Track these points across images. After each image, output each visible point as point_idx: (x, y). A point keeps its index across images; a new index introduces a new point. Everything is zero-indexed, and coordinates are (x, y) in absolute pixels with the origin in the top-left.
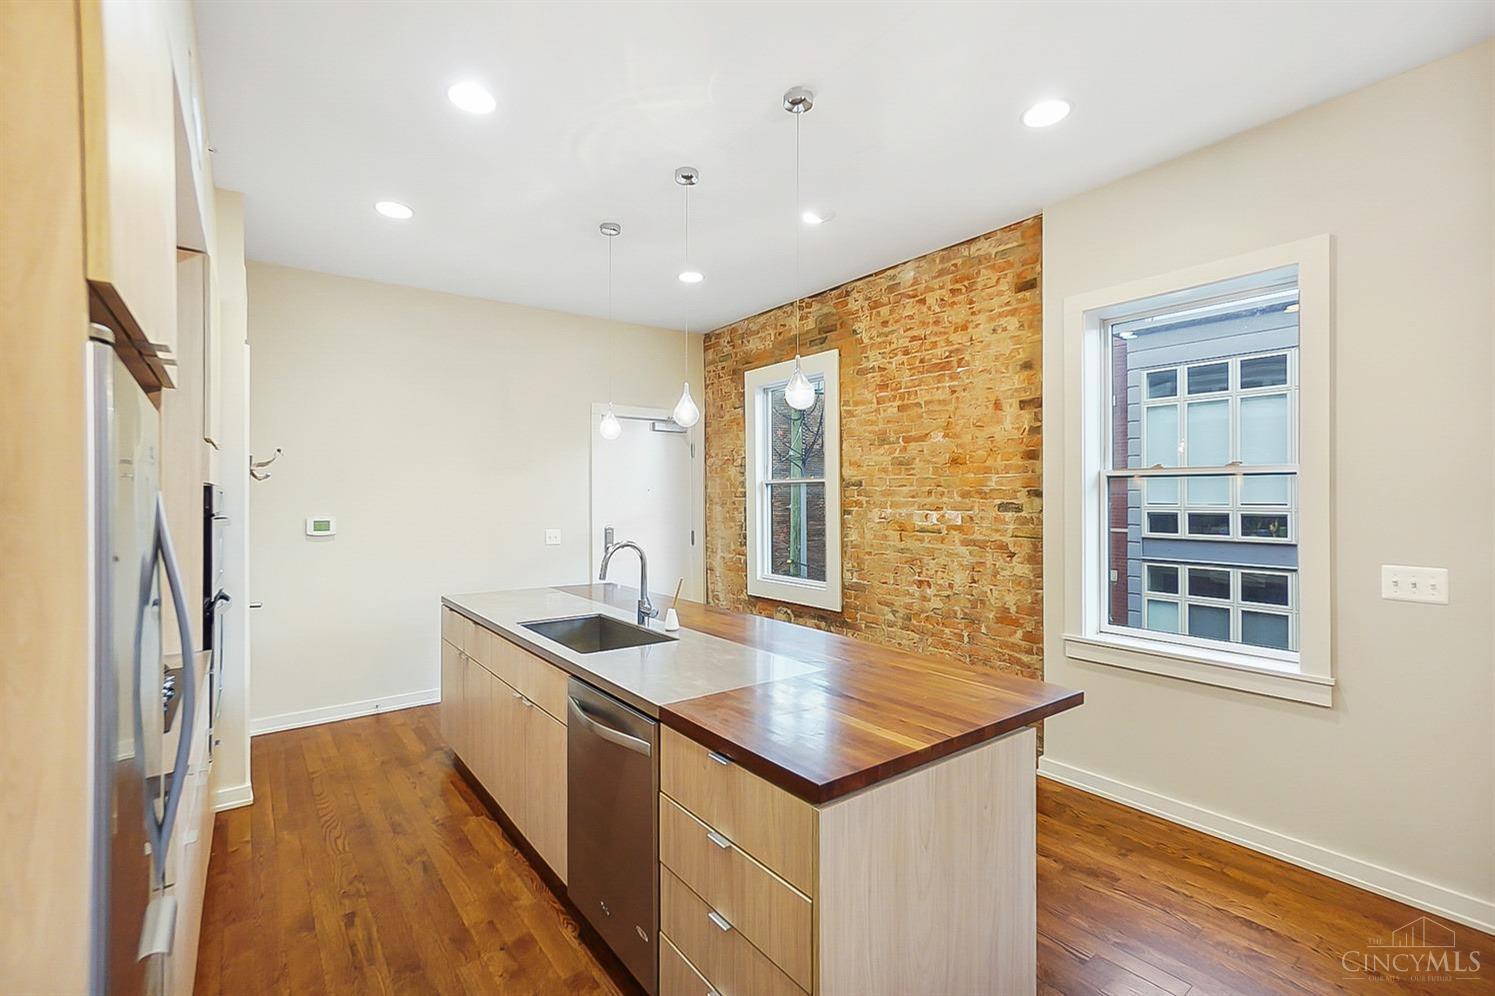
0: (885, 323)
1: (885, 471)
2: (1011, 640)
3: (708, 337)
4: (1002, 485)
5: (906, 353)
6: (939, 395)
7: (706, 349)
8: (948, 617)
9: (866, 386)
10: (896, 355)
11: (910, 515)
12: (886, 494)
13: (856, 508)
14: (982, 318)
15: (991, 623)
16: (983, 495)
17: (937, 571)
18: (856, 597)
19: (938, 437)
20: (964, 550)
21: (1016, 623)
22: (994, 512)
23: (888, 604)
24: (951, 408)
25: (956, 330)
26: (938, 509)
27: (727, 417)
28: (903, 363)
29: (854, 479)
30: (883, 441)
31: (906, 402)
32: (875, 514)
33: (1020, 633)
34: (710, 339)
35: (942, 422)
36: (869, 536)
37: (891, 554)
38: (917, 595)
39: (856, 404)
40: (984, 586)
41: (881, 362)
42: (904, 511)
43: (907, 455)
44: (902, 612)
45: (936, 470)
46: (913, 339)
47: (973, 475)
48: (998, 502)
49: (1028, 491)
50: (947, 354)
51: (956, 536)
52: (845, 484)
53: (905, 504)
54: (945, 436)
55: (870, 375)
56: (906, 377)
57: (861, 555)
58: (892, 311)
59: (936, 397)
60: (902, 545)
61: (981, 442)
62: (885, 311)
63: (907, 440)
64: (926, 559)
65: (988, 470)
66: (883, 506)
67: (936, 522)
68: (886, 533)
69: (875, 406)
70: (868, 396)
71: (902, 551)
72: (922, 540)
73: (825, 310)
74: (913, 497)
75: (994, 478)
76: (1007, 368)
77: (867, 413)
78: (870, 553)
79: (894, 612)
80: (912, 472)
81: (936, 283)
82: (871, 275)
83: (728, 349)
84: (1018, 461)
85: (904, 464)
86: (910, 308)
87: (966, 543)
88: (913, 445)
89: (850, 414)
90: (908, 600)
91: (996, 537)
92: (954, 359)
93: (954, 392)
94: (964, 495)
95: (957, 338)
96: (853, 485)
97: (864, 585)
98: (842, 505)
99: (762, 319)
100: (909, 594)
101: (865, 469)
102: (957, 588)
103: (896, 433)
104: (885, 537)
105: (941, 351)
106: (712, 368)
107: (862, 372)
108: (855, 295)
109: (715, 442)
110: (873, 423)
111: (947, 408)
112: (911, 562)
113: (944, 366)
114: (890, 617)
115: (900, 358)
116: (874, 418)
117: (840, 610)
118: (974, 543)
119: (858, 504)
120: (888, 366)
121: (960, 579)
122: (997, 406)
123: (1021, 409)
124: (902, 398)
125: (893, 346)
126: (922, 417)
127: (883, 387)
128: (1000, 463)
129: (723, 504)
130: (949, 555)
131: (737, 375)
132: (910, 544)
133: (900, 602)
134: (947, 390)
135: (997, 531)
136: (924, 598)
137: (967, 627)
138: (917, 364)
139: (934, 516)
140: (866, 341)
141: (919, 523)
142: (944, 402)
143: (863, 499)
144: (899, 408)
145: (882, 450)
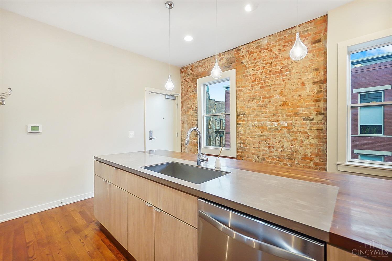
0: (255, 59)
1: (255, 109)
2: (309, 165)
3: (182, 69)
4: (305, 111)
5: (264, 68)
6: (278, 82)
7: (181, 73)
8: (281, 158)
9: (247, 81)
10: (260, 69)
11: (265, 124)
12: (254, 117)
13: (243, 122)
15: (300, 160)
16: (296, 115)
17: (276, 142)
18: (242, 152)
19: (277, 97)
20: (288, 135)
21: (311, 159)
22: (301, 121)
23: (255, 154)
24: (283, 86)
25: (285, 60)
26: (277, 121)
27: (190, 95)
28: (262, 72)
29: (242, 113)
30: (254, 99)
31: (264, 85)
32: (251, 124)
33: (312, 163)
34: (183, 70)
35: (279, 91)
36: (248, 131)
37: (257, 137)
38: (268, 151)
39: (243, 87)
40: (297, 146)
41: (253, 72)
42: (263, 123)
43: (264, 103)
44: (261, 157)
45: (276, 108)
46: (267, 64)
47: (292, 109)
48: (303, 117)
49: (316, 113)
50: (281, 68)
51: (285, 130)
52: (238, 114)
53: (263, 120)
54: (280, 96)
55: (248, 77)
56: (263, 77)
57: (245, 138)
58: (258, 55)
59: (276, 83)
60: (262, 134)
61: (295, 97)
62: (255, 55)
63: (264, 98)
64: (272, 139)
65: (299, 107)
66: (254, 121)
67: (276, 126)
68: (255, 130)
69: (250, 87)
70: (248, 84)
71: (262, 136)
72: (270, 132)
73: (230, 56)
74: (267, 117)
75: (302, 109)
76: (307, 71)
77: (247, 90)
78: (248, 137)
79: (258, 157)
80: (266, 109)
81: (277, 44)
82: (249, 43)
83: (190, 72)
84: (312, 103)
85: (263, 106)
86: (265, 53)
87: (288, 132)
88: (266, 100)
89: (240, 91)
90: (264, 153)
91: (302, 130)
92: (284, 69)
93: (284, 81)
94: (288, 116)
95: (285, 62)
96: (242, 115)
97: (245, 149)
98: (237, 121)
99: (204, 61)
100: (264, 150)
101: (246, 109)
102: (285, 147)
103: (259, 96)
104: (255, 132)
105: (279, 67)
106: (184, 79)
107: (246, 76)
108: (242, 50)
109: (185, 103)
110: (250, 93)
111: (281, 86)
112: (265, 140)
113: (280, 72)
114: (257, 159)
115: (261, 70)
116: (250, 91)
117: (236, 157)
118: (292, 132)
119: (244, 121)
120: (256, 73)
121: (286, 145)
122: (303, 84)
123: (314, 85)
124: (262, 84)
125: (258, 67)
126: (270, 90)
127: (254, 80)
128: (304, 104)
129: (188, 123)
130: (282, 137)
131: (194, 80)
132: (265, 133)
133: (260, 153)
134: (281, 80)
135: (302, 127)
136: (271, 152)
137: (289, 161)
138: (268, 72)
139: (276, 124)
140: (247, 65)
141: (269, 126)
142: (280, 84)
143: (246, 119)
144: (261, 87)
145: (253, 102)
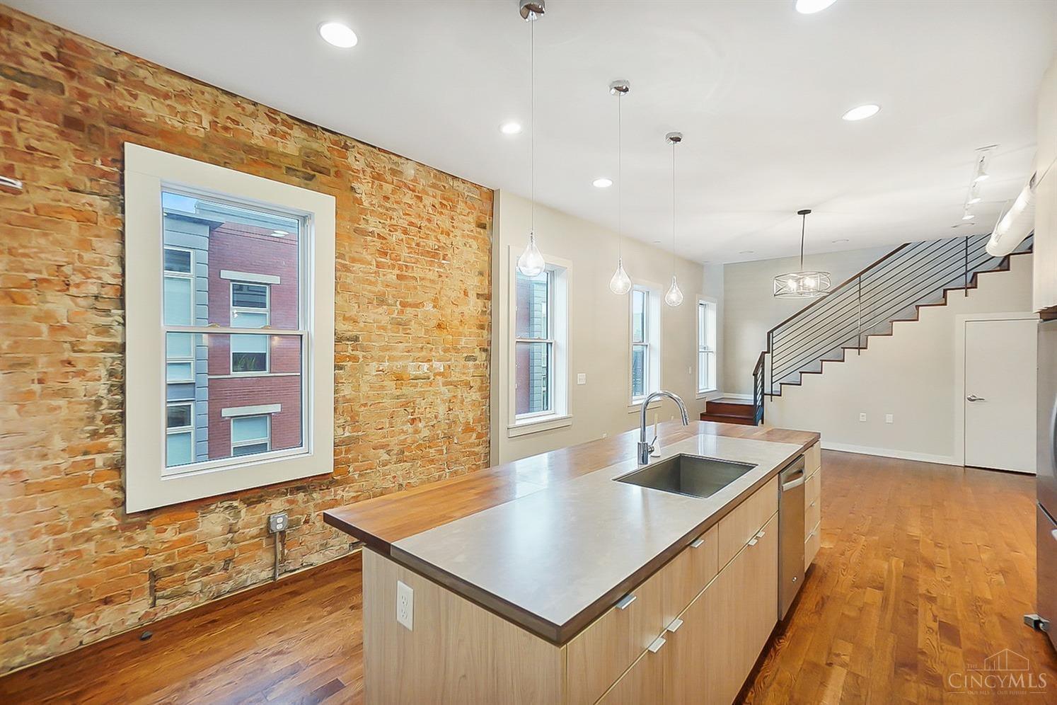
0: (386, 198)
1: (384, 328)
2: (470, 441)
4: (467, 344)
5: (405, 232)
6: (430, 275)
8: (431, 441)
9: (366, 247)
10: (396, 230)
11: (405, 367)
12: (384, 349)
13: (351, 363)
14: (457, 232)
15: (460, 435)
16: (457, 350)
17: (426, 408)
18: (347, 452)
19: (429, 307)
20: (444, 389)
21: (473, 430)
22: (463, 362)
23: (382, 447)
24: (438, 287)
25: (442, 233)
26: (429, 360)
28: (402, 240)
29: (348, 334)
30: (382, 302)
31: (404, 273)
32: (373, 367)
33: (474, 435)
35: (431, 295)
36: (365, 388)
37: (387, 402)
38: (410, 431)
39: (353, 260)
40: (457, 411)
41: (382, 231)
42: (401, 363)
43: (404, 318)
44: (396, 449)
45: (427, 331)
46: (411, 224)
47: (451, 337)
48: (465, 355)
49: (480, 349)
50: (436, 247)
51: (440, 379)
52: (339, 339)
53: (401, 358)
54: (434, 307)
55: (369, 238)
56: (404, 253)
57: (356, 408)
58: (393, 192)
59: (428, 277)
60: (398, 392)
61: (456, 315)
62: (388, 188)
63: (404, 305)
64: (418, 401)
65: (460, 334)
66: (380, 360)
67: (426, 371)
68: (385, 383)
69: (374, 268)
70: (369, 258)
71: (398, 397)
72: (415, 386)
73: (315, 146)
74: (408, 352)
75: (464, 339)
76: (471, 271)
77: (365, 273)
78: (365, 405)
79: (388, 453)
80: (408, 331)
81: (431, 191)
82: (375, 147)
84: (475, 330)
85: (401, 324)
86: (408, 198)
87: (446, 384)
88: (409, 310)
89: (346, 268)
90: (402, 437)
91: (464, 378)
92: (441, 253)
93: (440, 276)
94: (446, 350)
95: (442, 238)
96: (348, 340)
97: (357, 438)
98: (336, 360)
100: (403, 432)
101: (362, 325)
102: (441, 417)
103: (394, 296)
104: (382, 387)
105: (432, 243)
107: (364, 233)
108: (355, 153)
110: (371, 283)
111: (435, 286)
112: (405, 406)
113: (435, 255)
114: (386, 457)
115: (400, 234)
116: (373, 279)
117: (331, 471)
118: (450, 383)
119: (355, 359)
120: (388, 237)
121: (442, 410)
122: (466, 294)
123: (478, 298)
124: (400, 268)
125: (394, 222)
126: (416, 288)
127: (383, 253)
128: (466, 330)
130: (435, 394)
132: (407, 390)
133: (394, 442)
134: (436, 274)
135: (464, 373)
136: (416, 432)
137: (445, 442)
138: (414, 245)
139: (426, 366)
140: (366, 204)
141: (414, 373)
142: (432, 281)
143: (360, 354)
144: (399, 277)
145: (380, 310)
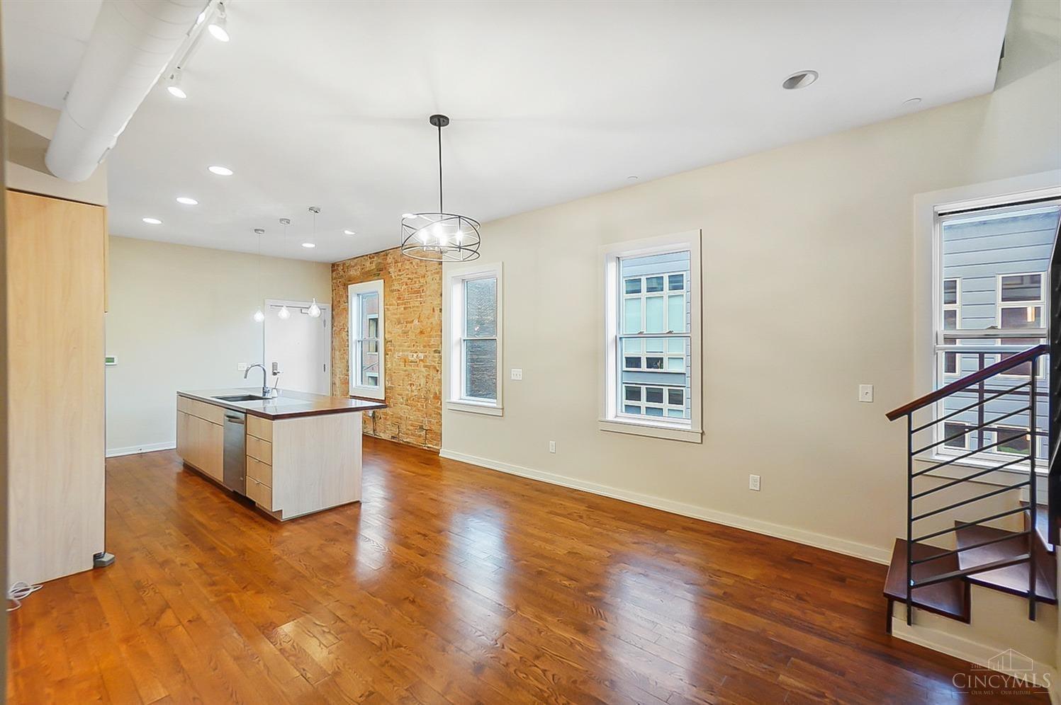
0: (400, 270)
1: (399, 336)
3: (333, 265)
5: (406, 284)
6: (417, 304)
7: (333, 271)
8: (419, 398)
9: (393, 297)
11: (407, 355)
12: (400, 346)
14: (429, 273)
16: (429, 347)
17: (416, 379)
18: (390, 393)
19: (416, 322)
20: (423, 369)
22: (432, 353)
23: (401, 395)
24: (420, 309)
26: (416, 352)
27: (341, 307)
28: (405, 289)
29: (390, 339)
30: (399, 323)
31: (406, 306)
32: (396, 356)
34: (334, 266)
35: (417, 316)
36: (393, 364)
37: (401, 373)
38: (410, 390)
39: (390, 305)
40: (430, 384)
41: (398, 288)
42: (406, 353)
43: (407, 329)
44: (405, 398)
45: (416, 336)
46: (409, 279)
48: (434, 349)
50: (419, 287)
51: (422, 364)
52: (386, 341)
53: (407, 351)
54: (418, 321)
55: (394, 293)
56: (406, 295)
57: (391, 373)
60: (405, 368)
61: (429, 324)
62: (399, 264)
63: (407, 322)
64: (413, 374)
65: (431, 336)
66: (399, 351)
67: (416, 358)
68: (400, 363)
69: (396, 307)
70: (394, 302)
71: (405, 371)
72: (411, 366)
73: (379, 261)
74: (409, 347)
76: (436, 295)
77: (393, 310)
78: (394, 373)
79: (403, 398)
80: (408, 336)
82: (395, 248)
83: (342, 273)
84: (437, 332)
85: (406, 333)
86: (408, 265)
87: (425, 366)
88: (408, 325)
90: (407, 392)
91: (433, 364)
92: (421, 289)
93: (421, 303)
94: (424, 347)
95: (422, 280)
96: (389, 342)
97: (393, 388)
98: (385, 350)
99: (355, 261)
100: (407, 389)
101: (392, 335)
102: (422, 385)
103: (403, 319)
104: (400, 365)
105: (417, 285)
106: (334, 281)
107: (392, 291)
108: (389, 255)
109: (336, 319)
110: (396, 314)
112: (408, 376)
113: (418, 292)
114: (401, 400)
115: (404, 286)
116: (396, 312)
117: (383, 399)
118: (427, 366)
119: (390, 350)
120: (400, 289)
121: (423, 381)
122: (433, 310)
123: (440, 312)
124: (405, 304)
125: (402, 281)
126: (411, 313)
127: (399, 298)
129: (340, 351)
130: (420, 372)
131: (346, 286)
132: (408, 368)
133: (405, 393)
134: (419, 302)
135: (433, 361)
136: (412, 391)
138: (410, 290)
139: (415, 355)
140: (393, 277)
141: (411, 359)
142: (417, 307)
143: (392, 348)
144: (405, 308)
145: (398, 326)
